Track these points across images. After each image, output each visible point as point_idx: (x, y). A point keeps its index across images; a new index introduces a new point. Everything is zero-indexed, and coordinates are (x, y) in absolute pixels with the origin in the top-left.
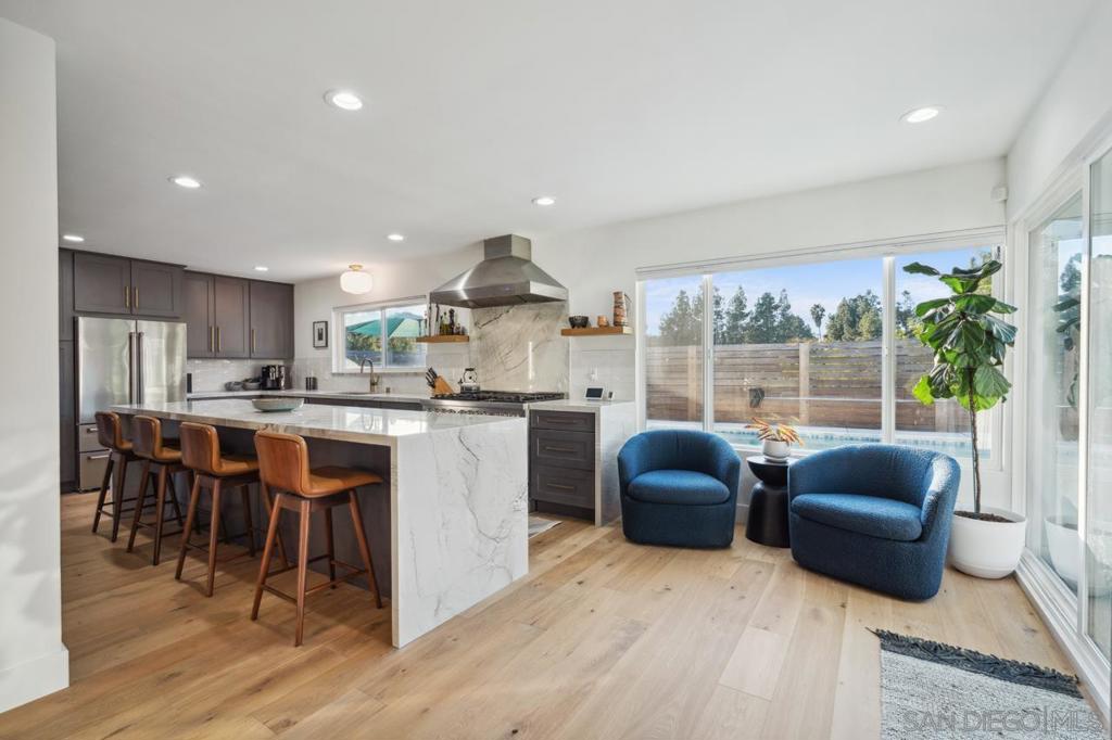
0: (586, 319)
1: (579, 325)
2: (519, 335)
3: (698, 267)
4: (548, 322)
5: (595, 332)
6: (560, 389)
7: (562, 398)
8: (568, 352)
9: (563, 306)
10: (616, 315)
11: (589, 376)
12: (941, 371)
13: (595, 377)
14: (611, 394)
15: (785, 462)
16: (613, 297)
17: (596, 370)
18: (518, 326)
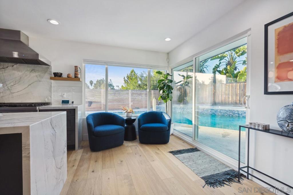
0: (61, 74)
1: (57, 76)
2: (21, 78)
3: (105, 63)
4: (39, 73)
5: (65, 79)
6: (47, 101)
7: (49, 105)
8: (51, 86)
9: (48, 68)
10: (75, 74)
11: (62, 96)
12: (163, 94)
13: (65, 96)
14: (73, 102)
15: (131, 118)
16: (74, 68)
17: (65, 93)
18: (20, 73)
